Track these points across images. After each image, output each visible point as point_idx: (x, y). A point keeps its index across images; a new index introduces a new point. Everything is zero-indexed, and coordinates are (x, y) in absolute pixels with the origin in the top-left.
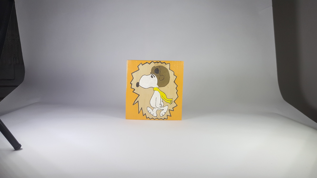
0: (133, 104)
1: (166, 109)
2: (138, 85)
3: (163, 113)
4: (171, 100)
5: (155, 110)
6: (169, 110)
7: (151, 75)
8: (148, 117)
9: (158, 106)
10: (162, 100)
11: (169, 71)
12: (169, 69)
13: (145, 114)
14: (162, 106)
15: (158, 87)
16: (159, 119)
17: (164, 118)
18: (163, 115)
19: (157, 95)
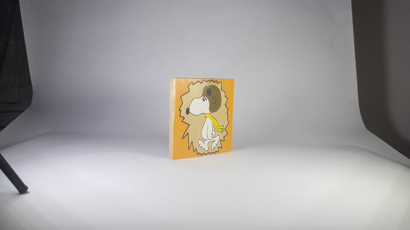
0: (182, 139)
1: (217, 139)
2: (188, 112)
3: (214, 145)
4: (222, 127)
5: (206, 142)
6: (220, 140)
7: (203, 97)
8: (199, 153)
9: (210, 137)
10: (213, 129)
11: (221, 91)
12: (221, 90)
13: (196, 149)
14: (214, 136)
15: (210, 113)
16: (210, 153)
17: (216, 152)
18: (215, 148)
19: (209, 122)
